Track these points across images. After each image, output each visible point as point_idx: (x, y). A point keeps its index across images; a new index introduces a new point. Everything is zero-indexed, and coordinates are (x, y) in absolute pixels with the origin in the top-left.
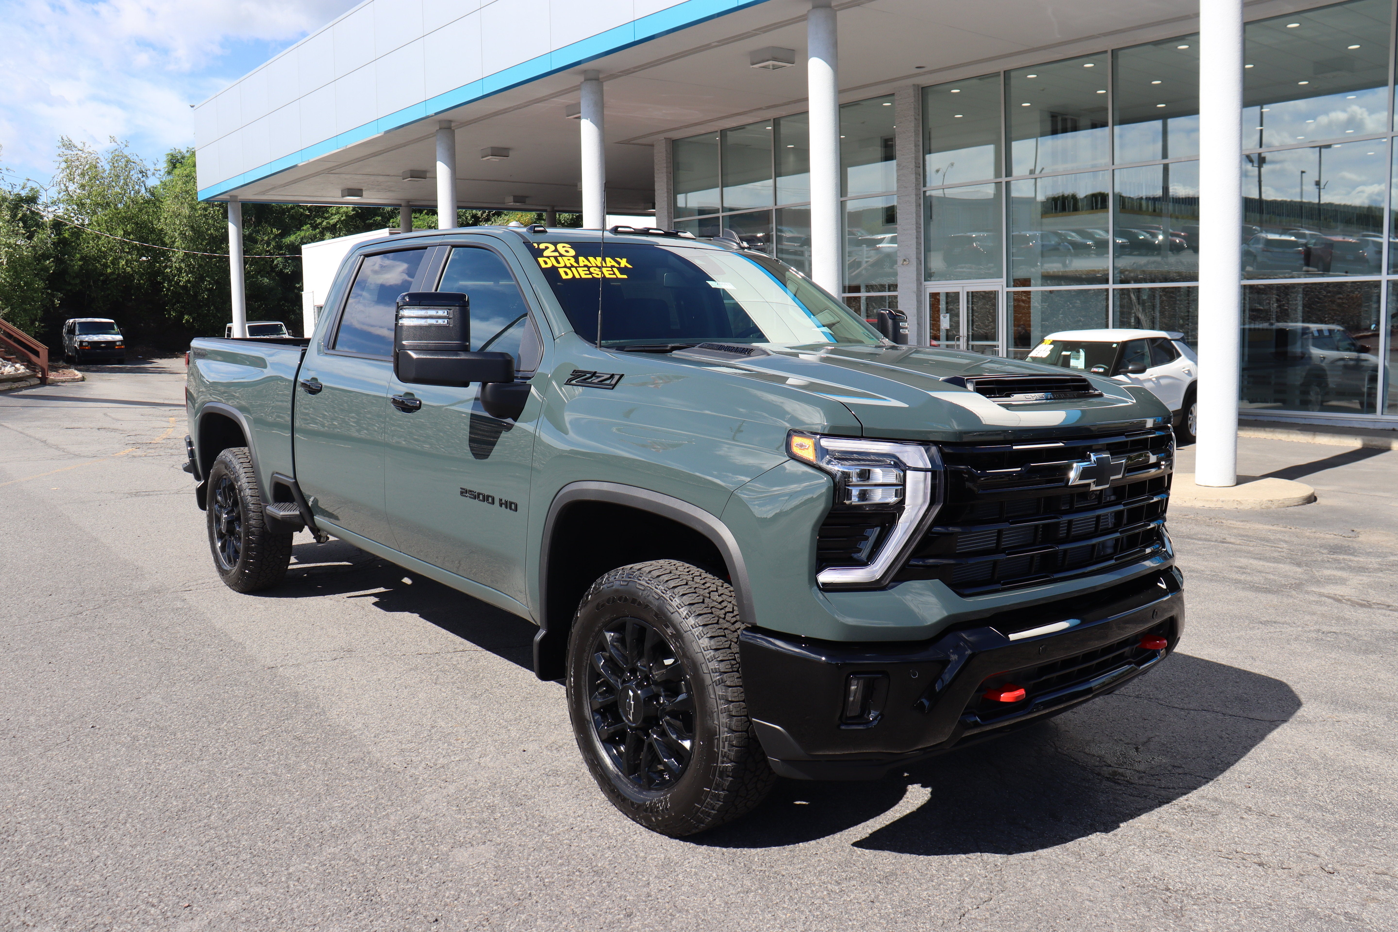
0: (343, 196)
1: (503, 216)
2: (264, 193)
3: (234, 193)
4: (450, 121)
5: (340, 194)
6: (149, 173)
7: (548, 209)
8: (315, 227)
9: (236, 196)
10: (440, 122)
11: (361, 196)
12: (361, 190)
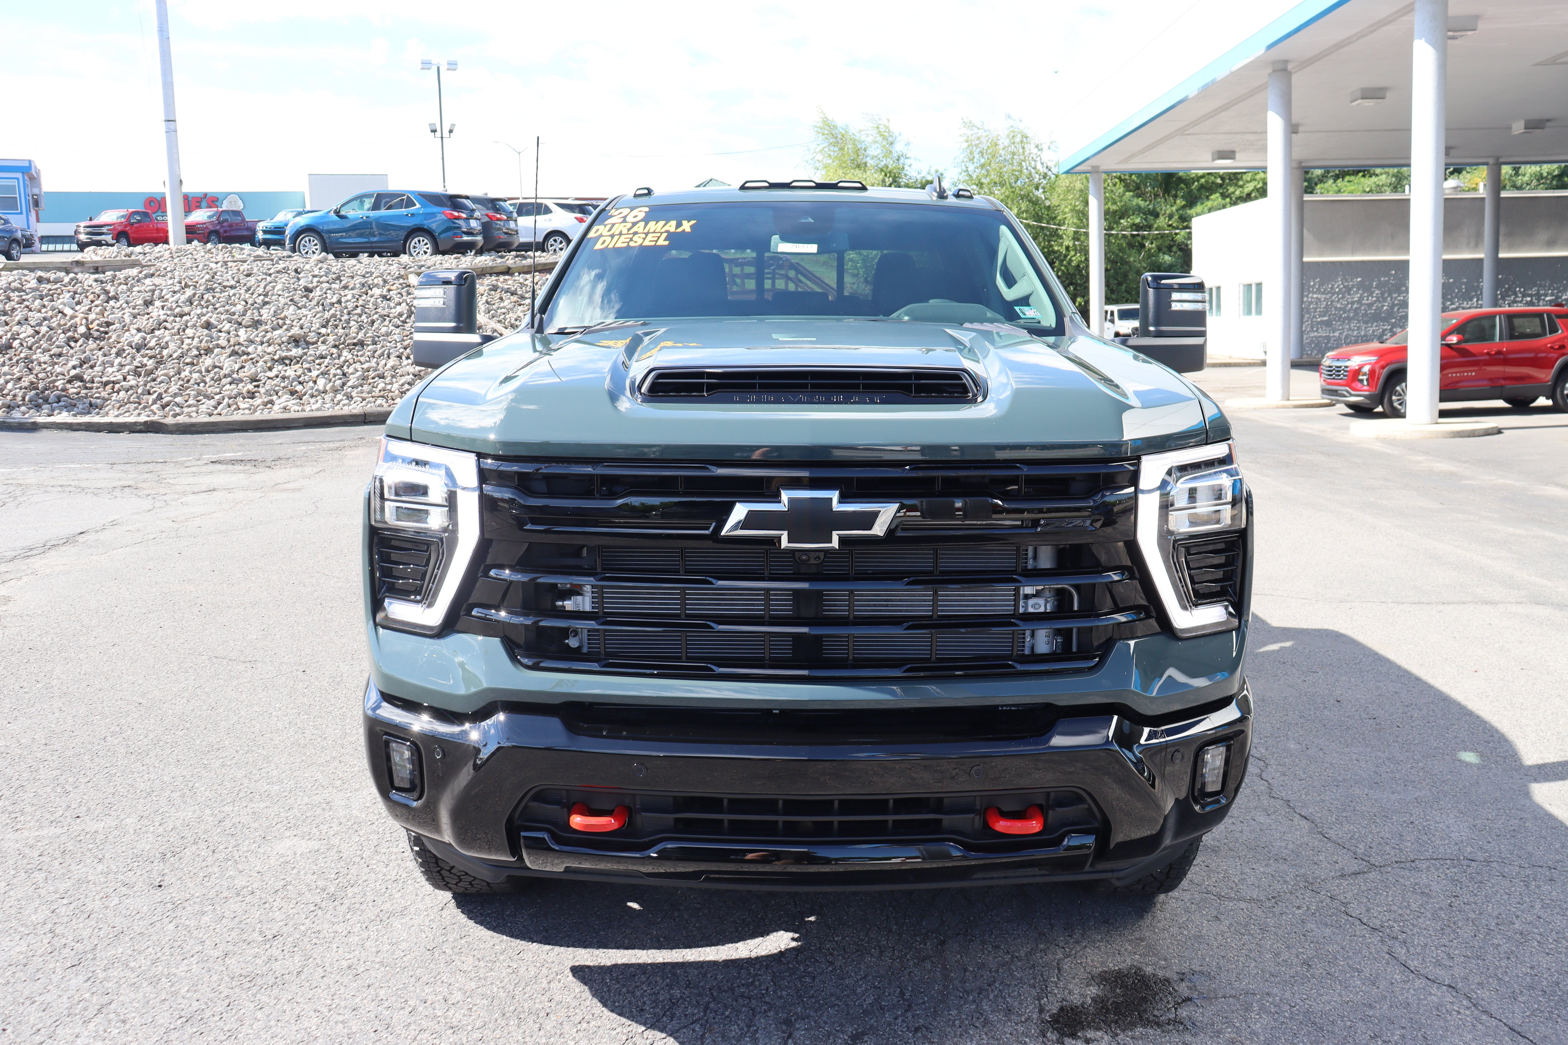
0: (1213, 160)
1: (1464, 172)
2: (1126, 160)
3: (1093, 162)
4: (1286, 62)
5: (1210, 157)
6: (1045, 147)
7: (1491, 161)
8: (1224, 196)
9: (1098, 167)
10: (1274, 63)
11: (1233, 158)
12: (1233, 152)
